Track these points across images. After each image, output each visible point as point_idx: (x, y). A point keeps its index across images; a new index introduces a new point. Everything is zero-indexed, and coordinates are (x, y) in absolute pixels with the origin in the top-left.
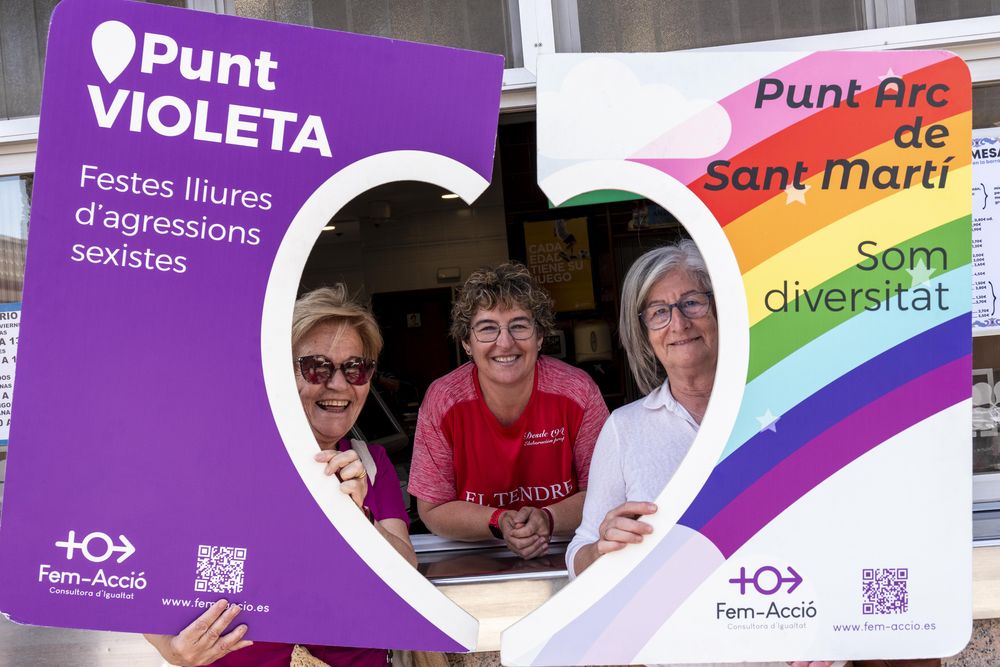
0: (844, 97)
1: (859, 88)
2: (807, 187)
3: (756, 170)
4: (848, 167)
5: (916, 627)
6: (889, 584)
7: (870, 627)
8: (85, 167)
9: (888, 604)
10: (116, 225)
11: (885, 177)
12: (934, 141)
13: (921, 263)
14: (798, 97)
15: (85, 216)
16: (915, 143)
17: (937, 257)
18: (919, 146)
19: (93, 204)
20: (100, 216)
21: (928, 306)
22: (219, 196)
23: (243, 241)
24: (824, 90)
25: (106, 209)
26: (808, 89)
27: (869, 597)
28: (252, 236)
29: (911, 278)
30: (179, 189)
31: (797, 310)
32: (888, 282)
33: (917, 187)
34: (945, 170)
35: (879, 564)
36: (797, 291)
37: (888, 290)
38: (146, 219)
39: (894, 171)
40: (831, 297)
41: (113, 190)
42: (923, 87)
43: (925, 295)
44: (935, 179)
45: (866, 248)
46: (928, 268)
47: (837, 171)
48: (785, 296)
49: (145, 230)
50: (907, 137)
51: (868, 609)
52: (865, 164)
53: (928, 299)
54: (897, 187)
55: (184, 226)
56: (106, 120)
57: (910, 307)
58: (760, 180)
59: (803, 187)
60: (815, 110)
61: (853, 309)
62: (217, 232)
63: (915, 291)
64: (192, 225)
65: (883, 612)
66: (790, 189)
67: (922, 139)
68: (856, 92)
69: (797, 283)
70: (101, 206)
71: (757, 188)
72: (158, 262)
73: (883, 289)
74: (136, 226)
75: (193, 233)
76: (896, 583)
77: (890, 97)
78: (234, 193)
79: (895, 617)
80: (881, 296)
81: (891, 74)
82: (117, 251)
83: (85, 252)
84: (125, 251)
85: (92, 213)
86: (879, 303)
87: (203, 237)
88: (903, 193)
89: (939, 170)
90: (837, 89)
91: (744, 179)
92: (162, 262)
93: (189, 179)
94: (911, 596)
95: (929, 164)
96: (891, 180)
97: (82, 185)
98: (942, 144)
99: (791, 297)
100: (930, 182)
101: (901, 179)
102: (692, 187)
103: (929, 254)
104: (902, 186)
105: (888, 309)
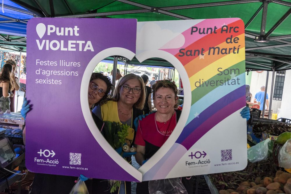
0: (213, 31)
1: (217, 28)
2: (205, 55)
3: (191, 51)
4: (214, 49)
5: (234, 163)
6: (227, 153)
7: (223, 164)
8: (37, 60)
9: (227, 158)
10: (45, 74)
11: (224, 51)
12: (236, 41)
13: (233, 73)
14: (202, 31)
15: (38, 72)
16: (231, 42)
17: (237, 71)
18: (232, 43)
19: (39, 69)
20: (41, 72)
21: (235, 84)
22: (68, 64)
23: (74, 75)
24: (208, 29)
25: (42, 70)
26: (204, 29)
27: (223, 157)
28: (76, 74)
29: (231, 77)
30: (58, 63)
31: (203, 86)
32: (225, 78)
33: (232, 53)
34: (238, 49)
35: (225, 149)
36: (203, 82)
37: (225, 80)
38: (52, 71)
39: (226, 50)
40: (212, 82)
41: (44, 65)
42: (233, 27)
43: (234, 81)
44: (236, 51)
45: (219, 70)
46: (235, 74)
47: (212, 50)
48: (200, 83)
49: (51, 74)
50: (229, 41)
51: (223, 160)
52: (218, 48)
53: (235, 82)
54: (226, 53)
55: (60, 72)
56: (41, 48)
57: (231, 84)
58: (193, 53)
59: (203, 55)
60: (206, 34)
61: (217, 85)
62: (68, 73)
63: (232, 80)
64: (62, 72)
65: (226, 160)
66: (200, 56)
67: (232, 41)
68: (216, 29)
69: (203, 80)
70: (41, 69)
71: (192, 55)
72: (55, 82)
73: (224, 79)
74: (49, 73)
75: (62, 74)
76: (229, 153)
77: (225, 30)
78: (71, 63)
79: (229, 161)
80: (224, 81)
81: (224, 25)
82: (46, 80)
83: (38, 81)
84: (47, 80)
85: (39, 71)
86: (223, 83)
87: (65, 75)
88: (228, 55)
89: (237, 49)
90: (211, 29)
91: (189, 53)
92: (56, 82)
93: (60, 61)
94: (233, 156)
95: (234, 47)
96: (225, 52)
97: (37, 64)
98: (237, 42)
99: (201, 83)
100: (235, 52)
101: (228, 52)
102: (175, 56)
103: (235, 70)
104: (228, 53)
105: (225, 85)
